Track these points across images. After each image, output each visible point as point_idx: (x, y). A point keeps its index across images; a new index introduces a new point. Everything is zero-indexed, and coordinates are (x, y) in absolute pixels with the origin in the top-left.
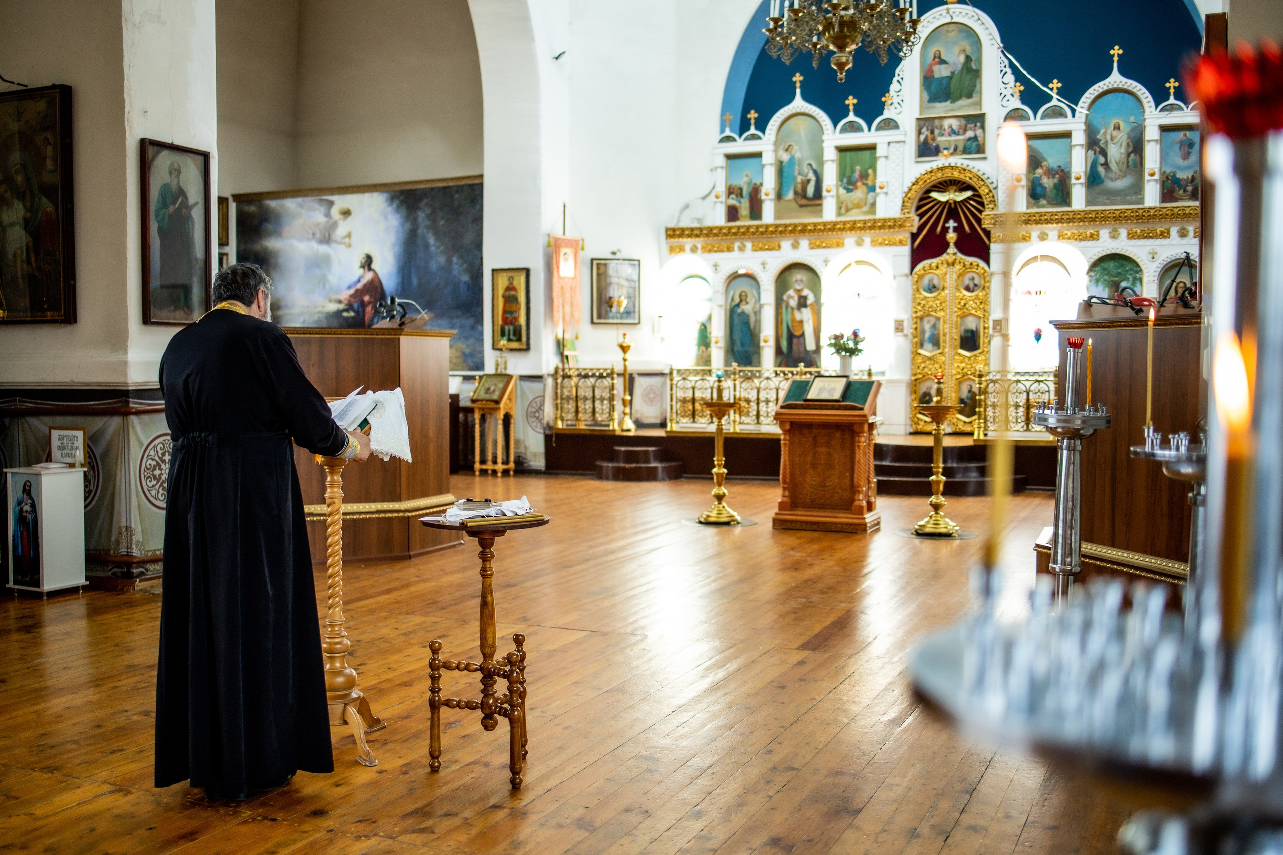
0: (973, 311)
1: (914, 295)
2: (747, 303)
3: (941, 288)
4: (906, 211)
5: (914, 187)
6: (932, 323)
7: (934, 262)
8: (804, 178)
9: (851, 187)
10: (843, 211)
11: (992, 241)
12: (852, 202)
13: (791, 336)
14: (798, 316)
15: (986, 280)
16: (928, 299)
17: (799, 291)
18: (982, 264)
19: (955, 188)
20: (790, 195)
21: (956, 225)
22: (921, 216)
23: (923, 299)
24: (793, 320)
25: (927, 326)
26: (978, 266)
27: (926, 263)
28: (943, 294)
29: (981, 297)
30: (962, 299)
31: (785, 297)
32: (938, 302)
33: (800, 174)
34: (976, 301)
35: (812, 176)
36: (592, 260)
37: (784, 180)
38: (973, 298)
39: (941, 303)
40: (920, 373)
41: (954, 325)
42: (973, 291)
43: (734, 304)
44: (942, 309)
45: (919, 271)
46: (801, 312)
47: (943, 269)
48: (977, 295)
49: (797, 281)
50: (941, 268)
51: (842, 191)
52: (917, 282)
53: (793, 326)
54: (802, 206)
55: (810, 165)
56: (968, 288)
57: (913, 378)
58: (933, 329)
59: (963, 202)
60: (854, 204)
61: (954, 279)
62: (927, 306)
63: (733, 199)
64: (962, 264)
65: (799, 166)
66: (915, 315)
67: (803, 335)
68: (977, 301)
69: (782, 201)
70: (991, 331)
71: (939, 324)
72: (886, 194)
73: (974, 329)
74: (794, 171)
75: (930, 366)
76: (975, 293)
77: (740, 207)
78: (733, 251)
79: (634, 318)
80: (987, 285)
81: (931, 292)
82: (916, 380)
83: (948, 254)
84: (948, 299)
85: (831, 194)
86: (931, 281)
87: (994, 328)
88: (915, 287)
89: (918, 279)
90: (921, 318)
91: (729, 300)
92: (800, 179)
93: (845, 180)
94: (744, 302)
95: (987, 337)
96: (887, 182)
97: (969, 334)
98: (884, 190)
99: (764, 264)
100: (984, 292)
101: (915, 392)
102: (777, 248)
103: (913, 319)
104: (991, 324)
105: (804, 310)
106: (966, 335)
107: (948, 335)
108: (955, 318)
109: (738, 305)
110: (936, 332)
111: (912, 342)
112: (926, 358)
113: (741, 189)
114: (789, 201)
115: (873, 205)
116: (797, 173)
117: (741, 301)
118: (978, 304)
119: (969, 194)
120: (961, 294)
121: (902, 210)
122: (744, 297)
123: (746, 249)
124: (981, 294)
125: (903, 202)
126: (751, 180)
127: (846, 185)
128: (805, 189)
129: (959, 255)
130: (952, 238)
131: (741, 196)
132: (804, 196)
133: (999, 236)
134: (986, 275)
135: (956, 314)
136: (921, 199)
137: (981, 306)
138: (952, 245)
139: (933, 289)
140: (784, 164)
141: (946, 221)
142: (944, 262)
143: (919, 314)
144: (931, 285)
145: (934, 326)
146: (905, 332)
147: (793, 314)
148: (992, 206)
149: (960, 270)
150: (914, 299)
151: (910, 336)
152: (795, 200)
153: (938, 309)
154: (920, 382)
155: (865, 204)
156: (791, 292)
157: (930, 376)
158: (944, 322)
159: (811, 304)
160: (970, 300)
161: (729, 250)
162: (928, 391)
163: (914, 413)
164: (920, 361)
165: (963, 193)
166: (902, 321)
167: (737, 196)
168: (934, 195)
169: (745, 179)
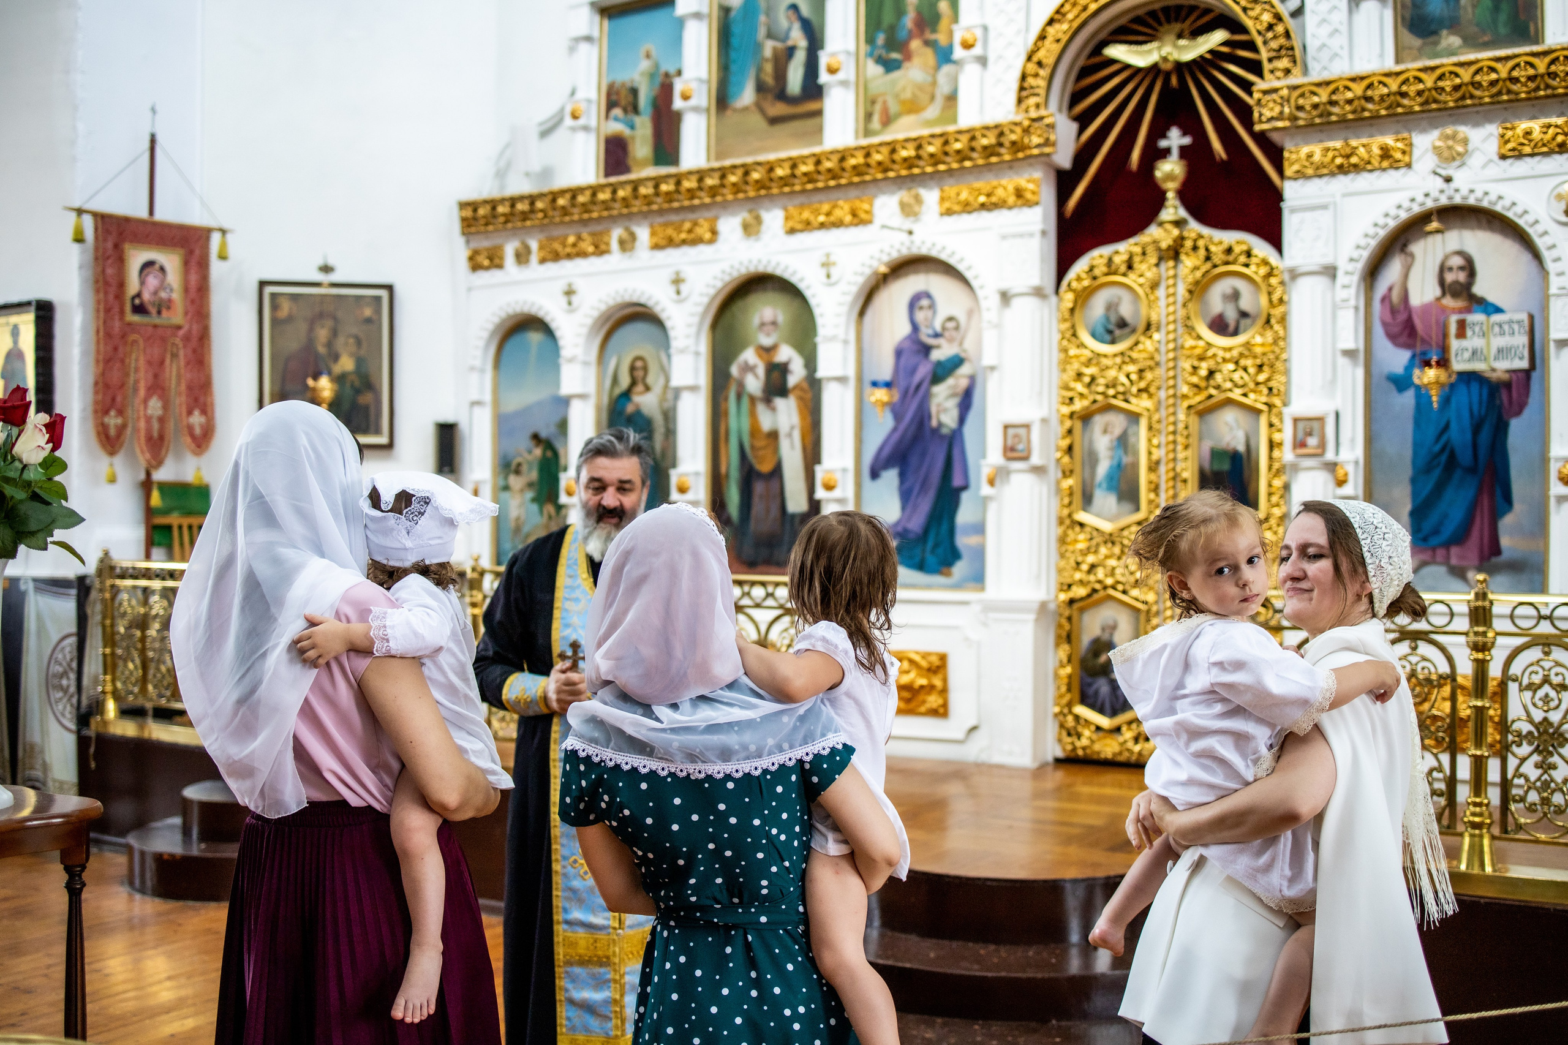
0: (1236, 394)
1: (1065, 350)
2: (647, 388)
3: (1142, 327)
4: (1032, 101)
5: (1051, 31)
6: (1118, 431)
7: (1123, 248)
8: (779, 45)
9: (895, 55)
10: (876, 124)
11: (1289, 171)
12: (897, 96)
13: (749, 475)
14: (766, 421)
15: (1275, 297)
16: (1105, 362)
17: (767, 351)
18: (1261, 248)
19: (1177, 27)
20: (747, 96)
21: (1187, 141)
22: (1083, 120)
23: (1088, 363)
24: (755, 431)
25: (1103, 443)
26: (1249, 254)
27: (1098, 256)
28: (1148, 345)
29: (1258, 350)
30: (1201, 358)
31: (734, 370)
32: (1132, 368)
33: (770, 35)
34: (1243, 362)
35: (798, 38)
36: (263, 284)
37: (733, 55)
38: (1235, 353)
39: (1141, 371)
40: (1081, 582)
41: (1180, 439)
42: (1235, 333)
43: (618, 391)
44: (1145, 390)
45: (1079, 279)
46: (773, 409)
47: (1146, 269)
48: (1247, 345)
49: (763, 324)
50: (1140, 267)
51: (873, 70)
52: (1072, 310)
53: (753, 447)
54: (774, 121)
55: (794, 7)
56: (1219, 326)
57: (1063, 597)
58: (1120, 452)
59: (1200, 65)
60: (903, 103)
61: (1180, 299)
62: (1101, 381)
63: (616, 119)
64: (1202, 253)
65: (768, 14)
66: (1066, 410)
67: (777, 472)
68: (1248, 362)
69: (729, 113)
70: (1287, 455)
71: (1137, 434)
72: (983, 61)
73: (1241, 448)
74: (754, 29)
75: (1112, 562)
76: (1241, 339)
77: (633, 138)
78: (607, 252)
79: (378, 431)
80: (1277, 312)
81: (1113, 342)
82: (1072, 602)
83: (1161, 224)
84: (1162, 358)
85: (840, 76)
86: (1111, 307)
87: (1299, 444)
88: (1067, 325)
89: (1076, 302)
90: (1086, 418)
91: (608, 382)
92: (769, 48)
93: (881, 39)
94: (640, 388)
95: (1278, 473)
96: (985, 29)
97: (1226, 466)
98: (977, 50)
99: (677, 281)
100: (1269, 336)
101: (1069, 638)
102: (708, 236)
103: (1062, 422)
104: (1286, 435)
105: (779, 402)
106: (1217, 467)
107: (1163, 469)
108: (1182, 416)
109: (627, 395)
110: (1127, 460)
111: (1058, 490)
112: (1098, 539)
113: (634, 92)
114: (746, 109)
115: (952, 98)
116: (762, 32)
117: (634, 383)
118: (1252, 370)
119: (1217, 37)
120: (1201, 343)
121: (1020, 101)
122: (639, 374)
123: (638, 244)
124: (1258, 339)
125: (1024, 77)
126: (657, 66)
127: (883, 52)
128: (781, 75)
129: (1194, 227)
130: (1170, 177)
131: (636, 110)
132: (781, 95)
133: (1310, 156)
134: (1273, 281)
135: (1186, 404)
136: (1084, 72)
137: (1261, 378)
138: (1170, 195)
139: (1118, 332)
140: (733, 14)
141: (1158, 131)
142: (1150, 250)
143: (1078, 405)
144: (1113, 319)
145: (1123, 442)
146: (1036, 459)
147: (753, 414)
148: (1284, 63)
149: (1196, 268)
150: (1066, 361)
151: (1054, 473)
152: (759, 106)
153: (1134, 390)
154: (1082, 610)
155: (932, 98)
156: (749, 355)
157: (1111, 592)
158: (1150, 428)
159: (796, 387)
160: (1225, 360)
161: (601, 250)
162: (1106, 637)
163: (1065, 700)
164: (1081, 546)
165: (1201, 39)
166: (1027, 426)
167: (625, 111)
168: (1117, 52)
169: (645, 65)
